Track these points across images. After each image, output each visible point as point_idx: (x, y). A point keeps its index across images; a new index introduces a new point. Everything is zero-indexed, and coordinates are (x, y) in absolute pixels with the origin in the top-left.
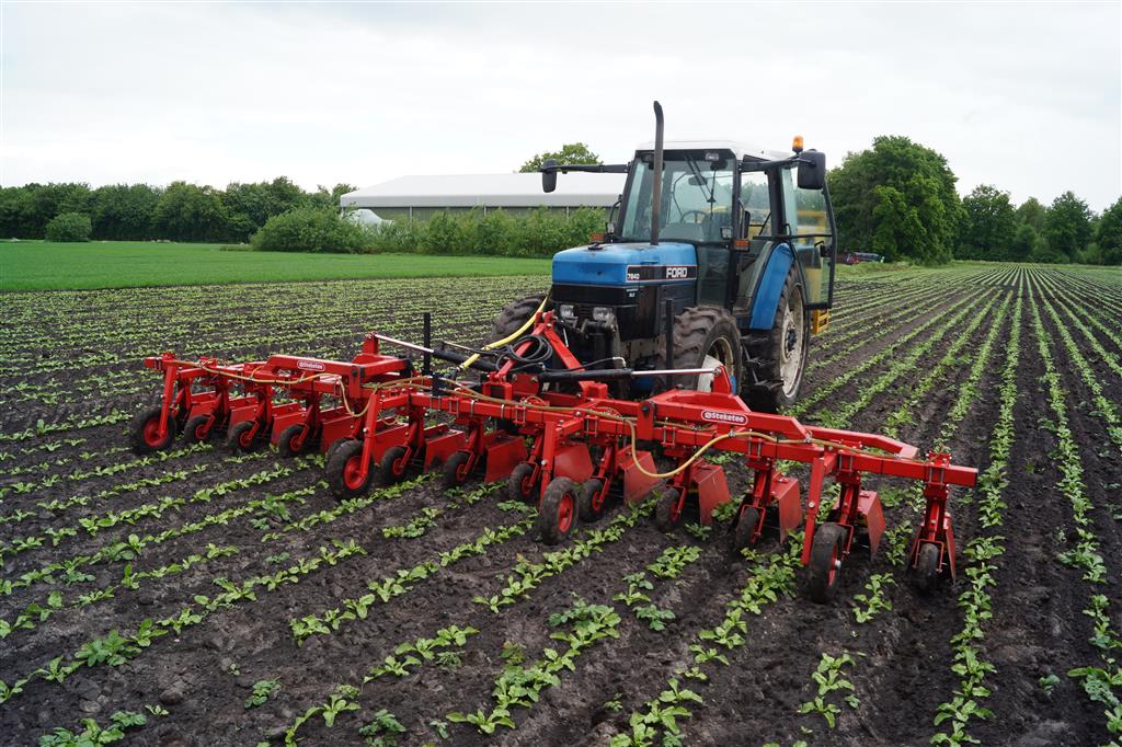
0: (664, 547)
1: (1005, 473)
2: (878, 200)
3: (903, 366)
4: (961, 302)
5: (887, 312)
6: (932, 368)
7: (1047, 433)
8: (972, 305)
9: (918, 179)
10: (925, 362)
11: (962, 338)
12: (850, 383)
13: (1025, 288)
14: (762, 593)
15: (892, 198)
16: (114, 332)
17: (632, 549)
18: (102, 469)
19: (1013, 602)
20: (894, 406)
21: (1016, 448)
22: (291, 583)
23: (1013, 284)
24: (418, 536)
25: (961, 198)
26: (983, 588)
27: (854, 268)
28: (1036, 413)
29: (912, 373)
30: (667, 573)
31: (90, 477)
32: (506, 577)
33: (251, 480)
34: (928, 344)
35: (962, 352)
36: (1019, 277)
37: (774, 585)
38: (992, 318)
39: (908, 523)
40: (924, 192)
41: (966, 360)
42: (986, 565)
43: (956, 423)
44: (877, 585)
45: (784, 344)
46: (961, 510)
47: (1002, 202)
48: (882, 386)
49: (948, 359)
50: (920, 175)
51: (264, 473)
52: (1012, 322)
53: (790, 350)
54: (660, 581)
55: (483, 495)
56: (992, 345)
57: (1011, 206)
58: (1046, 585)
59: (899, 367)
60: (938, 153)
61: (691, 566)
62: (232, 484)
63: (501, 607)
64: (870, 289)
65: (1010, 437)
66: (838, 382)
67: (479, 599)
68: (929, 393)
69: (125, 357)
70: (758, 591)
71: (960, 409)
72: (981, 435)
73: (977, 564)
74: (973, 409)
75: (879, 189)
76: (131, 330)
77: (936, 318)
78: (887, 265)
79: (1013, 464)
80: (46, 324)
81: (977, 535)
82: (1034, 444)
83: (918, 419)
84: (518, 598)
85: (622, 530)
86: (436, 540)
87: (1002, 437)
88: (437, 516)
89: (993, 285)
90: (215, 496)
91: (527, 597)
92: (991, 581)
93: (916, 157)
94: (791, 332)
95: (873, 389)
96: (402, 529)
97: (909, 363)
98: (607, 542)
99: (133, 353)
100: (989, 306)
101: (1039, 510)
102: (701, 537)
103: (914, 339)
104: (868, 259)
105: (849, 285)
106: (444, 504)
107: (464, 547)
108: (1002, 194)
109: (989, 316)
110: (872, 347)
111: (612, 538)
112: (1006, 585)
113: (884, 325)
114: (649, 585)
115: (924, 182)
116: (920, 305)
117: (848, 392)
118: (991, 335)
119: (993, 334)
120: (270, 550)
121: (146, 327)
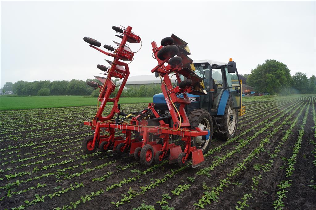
0: (179, 185)
1: (296, 158)
2: (267, 78)
3: (270, 125)
4: (291, 106)
5: (268, 109)
6: (279, 125)
7: (312, 145)
8: (294, 106)
9: (278, 71)
10: (277, 124)
11: (290, 116)
12: (252, 131)
13: (311, 101)
14: (206, 201)
15: (271, 77)
16: (44, 120)
17: (168, 185)
18: (20, 160)
19: (292, 204)
20: (264, 137)
21: (301, 150)
22: (58, 196)
23: (308, 100)
24: (103, 181)
25: (292, 76)
26: (282, 199)
27: (261, 97)
28: (309, 138)
29: (272, 127)
30: (177, 194)
31: (16, 162)
32: (124, 195)
33: (61, 163)
34: (279, 118)
35: (289, 120)
36: (310, 98)
37: (211, 198)
38: (300, 110)
39: (261, 176)
40: (280, 75)
41: (290, 123)
42: (284, 191)
43: (283, 142)
44: (246, 198)
45: (229, 119)
46: (281, 171)
47: (304, 77)
48: (262, 131)
49: (284, 123)
50: (279, 70)
51: (66, 161)
52: (306, 111)
53: (231, 121)
54: (174, 196)
55: (128, 168)
56: (299, 118)
57: (307, 78)
58: (304, 198)
59: (268, 126)
60: (284, 64)
61: (186, 191)
62: (55, 164)
63: (119, 205)
64: (265, 103)
65: (300, 146)
66: (248, 130)
67: (113, 203)
68: (276, 133)
69: (43, 127)
70: (205, 200)
71: (285, 138)
72: (291, 146)
73: (281, 190)
74: (290, 138)
75: (267, 75)
76: (48, 119)
77: (283, 110)
78: (271, 96)
79: (299, 155)
80: (26, 118)
81: (284, 179)
82: (308, 148)
83: (272, 141)
84: (125, 202)
85: (167, 179)
86: (108, 182)
87: (297, 146)
88: (111, 174)
89: (302, 100)
90: (49, 168)
91: (129, 202)
92: (285, 196)
93: (278, 65)
94: (231, 116)
95: (259, 132)
96: (99, 179)
97: (272, 124)
98: (161, 183)
99: (46, 126)
100: (299, 106)
101: (306, 171)
102: (192, 181)
103: (275, 117)
104: (265, 94)
105: (259, 102)
106: (115, 170)
107: (115, 185)
108: (304, 74)
109: (299, 109)
110: (261, 120)
111: (163, 181)
112: (290, 198)
113: (266, 113)
114: (170, 198)
115: (280, 72)
116: (279, 107)
117: (251, 133)
118: (299, 115)
119: (299, 114)
120: (57, 185)
121: (53, 119)
